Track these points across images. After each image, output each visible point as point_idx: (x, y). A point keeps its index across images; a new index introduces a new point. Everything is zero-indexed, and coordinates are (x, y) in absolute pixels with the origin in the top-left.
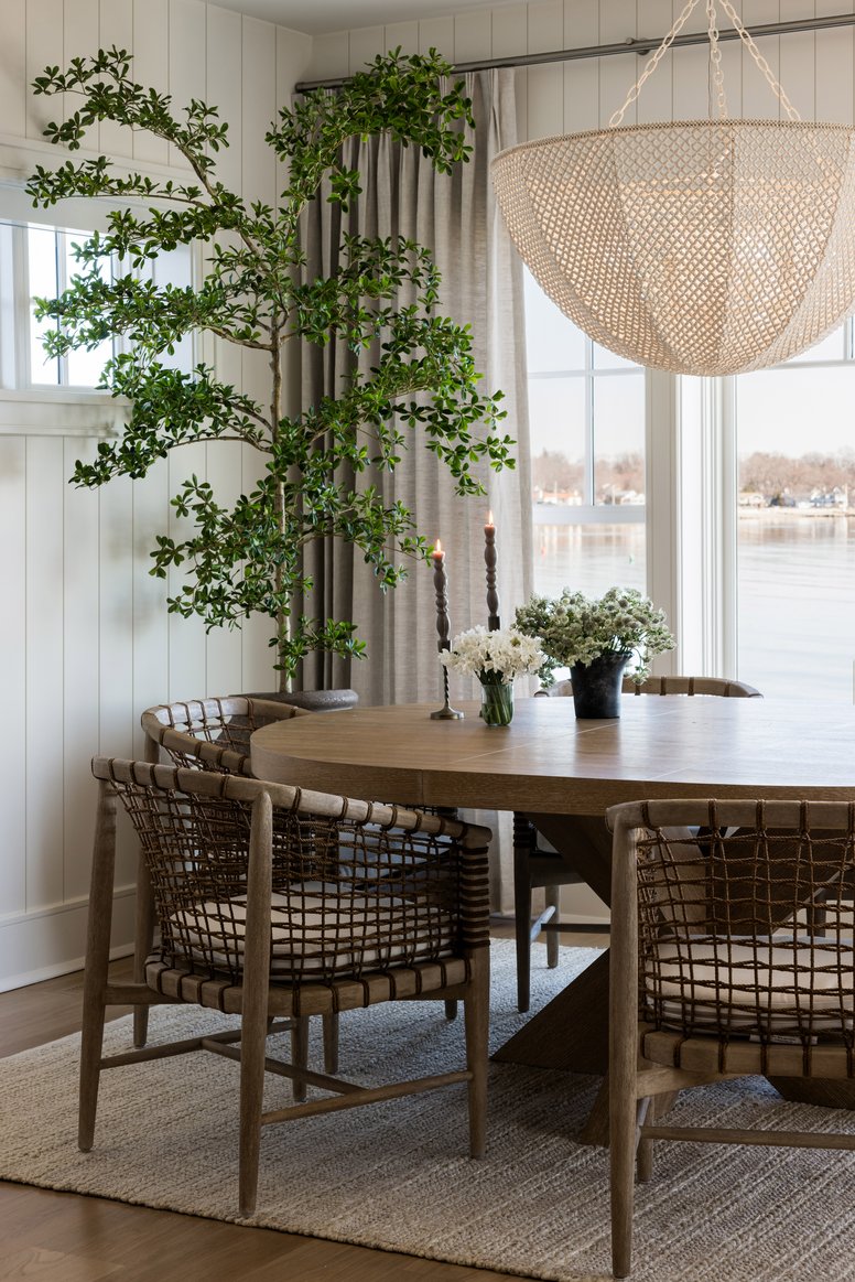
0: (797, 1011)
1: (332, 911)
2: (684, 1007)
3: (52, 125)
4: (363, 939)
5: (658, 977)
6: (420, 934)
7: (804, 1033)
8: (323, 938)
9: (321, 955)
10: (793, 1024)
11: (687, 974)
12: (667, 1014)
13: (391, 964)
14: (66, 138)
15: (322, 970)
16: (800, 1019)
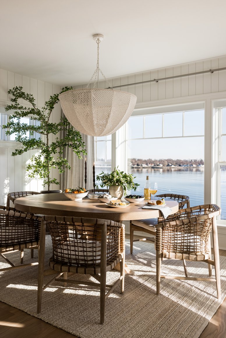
0: (76, 259)
1: (8, 232)
2: (62, 258)
3: (12, 99)
4: (15, 237)
5: (57, 252)
6: (28, 237)
7: (78, 264)
8: (6, 237)
9: (6, 241)
10: (76, 262)
11: (62, 252)
12: (59, 259)
13: (27, 241)
14: (15, 101)
15: (6, 243)
16: (77, 261)
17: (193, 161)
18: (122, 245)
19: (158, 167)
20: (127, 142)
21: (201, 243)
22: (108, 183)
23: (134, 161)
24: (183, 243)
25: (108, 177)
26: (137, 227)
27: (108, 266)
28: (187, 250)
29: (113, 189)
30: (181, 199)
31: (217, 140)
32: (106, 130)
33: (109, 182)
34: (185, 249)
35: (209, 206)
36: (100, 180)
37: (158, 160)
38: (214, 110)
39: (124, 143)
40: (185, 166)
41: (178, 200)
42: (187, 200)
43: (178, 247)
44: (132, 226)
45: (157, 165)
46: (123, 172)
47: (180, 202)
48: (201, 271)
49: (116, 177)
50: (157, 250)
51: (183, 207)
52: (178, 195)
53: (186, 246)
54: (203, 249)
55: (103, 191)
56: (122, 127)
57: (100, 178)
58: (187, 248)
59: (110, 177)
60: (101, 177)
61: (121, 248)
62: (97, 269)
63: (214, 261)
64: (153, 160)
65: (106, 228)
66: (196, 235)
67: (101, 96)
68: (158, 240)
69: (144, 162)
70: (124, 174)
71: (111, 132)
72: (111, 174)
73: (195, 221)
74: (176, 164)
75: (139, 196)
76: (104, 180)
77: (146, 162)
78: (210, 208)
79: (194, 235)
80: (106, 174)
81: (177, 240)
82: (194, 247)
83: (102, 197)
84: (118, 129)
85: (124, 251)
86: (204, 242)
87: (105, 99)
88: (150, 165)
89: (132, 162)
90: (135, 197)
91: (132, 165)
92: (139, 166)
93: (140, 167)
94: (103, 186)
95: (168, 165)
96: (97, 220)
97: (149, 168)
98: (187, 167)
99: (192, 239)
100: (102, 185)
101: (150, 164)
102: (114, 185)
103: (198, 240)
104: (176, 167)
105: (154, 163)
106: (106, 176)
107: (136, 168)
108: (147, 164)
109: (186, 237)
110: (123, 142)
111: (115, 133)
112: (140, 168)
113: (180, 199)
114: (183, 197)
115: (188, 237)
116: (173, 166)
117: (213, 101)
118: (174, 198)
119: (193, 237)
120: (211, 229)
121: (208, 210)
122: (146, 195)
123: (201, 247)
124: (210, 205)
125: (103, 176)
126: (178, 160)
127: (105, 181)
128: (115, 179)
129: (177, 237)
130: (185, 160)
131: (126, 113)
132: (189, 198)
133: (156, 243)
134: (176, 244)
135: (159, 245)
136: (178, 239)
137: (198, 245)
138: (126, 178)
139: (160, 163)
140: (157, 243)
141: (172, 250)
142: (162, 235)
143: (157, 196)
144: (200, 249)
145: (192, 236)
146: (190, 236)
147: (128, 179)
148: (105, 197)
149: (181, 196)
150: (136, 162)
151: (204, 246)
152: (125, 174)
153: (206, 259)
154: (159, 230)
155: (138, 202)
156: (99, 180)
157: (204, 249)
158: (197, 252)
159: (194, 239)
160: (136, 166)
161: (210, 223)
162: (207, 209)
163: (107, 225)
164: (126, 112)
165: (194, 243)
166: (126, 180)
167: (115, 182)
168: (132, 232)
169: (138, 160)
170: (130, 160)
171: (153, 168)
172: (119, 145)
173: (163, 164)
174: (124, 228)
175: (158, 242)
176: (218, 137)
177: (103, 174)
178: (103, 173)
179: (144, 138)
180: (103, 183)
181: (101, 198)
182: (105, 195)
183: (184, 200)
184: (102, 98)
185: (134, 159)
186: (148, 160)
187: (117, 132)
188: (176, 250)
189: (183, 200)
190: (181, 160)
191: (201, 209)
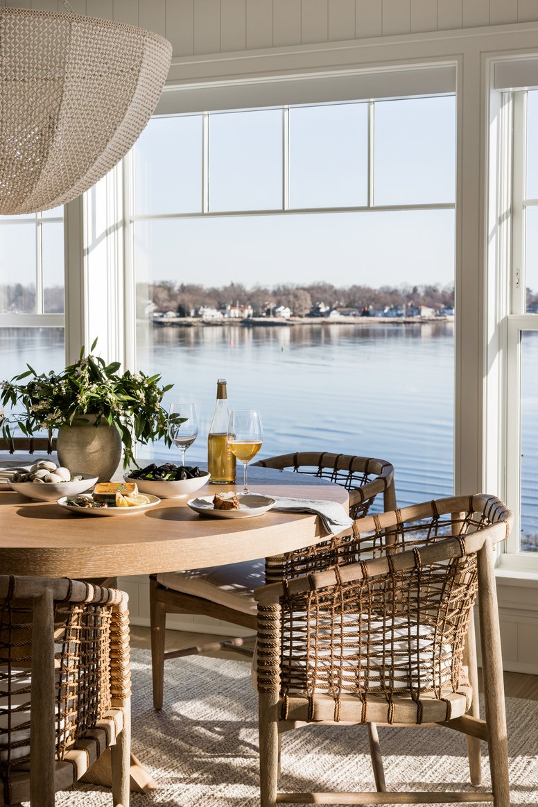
17: (421, 292)
18: (118, 680)
19: (271, 319)
20: (130, 227)
21: (437, 653)
22: (55, 416)
23: (163, 295)
24: (365, 656)
25: (51, 389)
26: (179, 596)
27: (63, 770)
28: (382, 686)
29: (74, 439)
30: (361, 474)
31: (506, 224)
32: (40, 185)
33: (60, 412)
34: (375, 679)
35: (467, 503)
36: (20, 402)
37: (271, 289)
38: (494, 96)
39: (121, 229)
40: (385, 315)
41: (350, 477)
42: (384, 479)
43: (345, 673)
44: (160, 592)
45: (268, 313)
46: (116, 366)
47: (357, 489)
48: (439, 764)
49: (89, 391)
50: (261, 690)
51: (367, 506)
52: (347, 457)
53: (376, 668)
54: (446, 679)
55: (32, 445)
56: (111, 174)
57: (19, 394)
58: (382, 678)
59: (60, 390)
60: (22, 388)
61: (115, 692)
62: (17, 783)
63: (485, 722)
64: (249, 288)
65: (52, 614)
66: (418, 624)
67: (15, 43)
68: (265, 650)
69: (207, 300)
70: (120, 373)
71: (63, 197)
72: (65, 377)
73: (414, 565)
74: (347, 307)
75: (187, 468)
76: (36, 402)
77: (220, 299)
78: (471, 511)
79: (409, 625)
80: (44, 376)
81: (340, 646)
82: (411, 670)
83: (29, 478)
84: (91, 183)
85: (127, 702)
86: (448, 648)
87: (34, 54)
88: (235, 313)
89: (155, 300)
90: (168, 476)
91: (155, 311)
92: (189, 315)
93: (189, 320)
94: (33, 428)
95: (315, 312)
96: (12, 581)
97: (231, 324)
98: (396, 319)
99: (399, 640)
100: (29, 425)
101: (233, 306)
102: (80, 423)
103: (423, 643)
104: (351, 319)
105: (254, 300)
106: (42, 386)
107: (173, 324)
108: (221, 308)
109: (375, 632)
110: (116, 227)
111: (80, 199)
112: (189, 325)
113: (356, 474)
114: (367, 465)
115: (383, 633)
116: (335, 316)
117: (490, 63)
118: (331, 470)
119: (404, 632)
120: (475, 597)
121: (466, 521)
122: (215, 462)
123: (437, 669)
124: (471, 498)
125: (32, 386)
126: (356, 289)
127: (40, 407)
128: (83, 399)
129: (341, 636)
130: (388, 288)
131: (126, 116)
132: (392, 469)
133: (258, 661)
134: (337, 663)
135: (270, 669)
136: (347, 640)
137: (423, 662)
138: (130, 394)
139: (279, 305)
140: (260, 663)
141: (324, 688)
142: (283, 629)
143: (263, 464)
144: (431, 677)
145: (400, 627)
146: (392, 628)
147: (138, 397)
148: (43, 479)
149: (361, 460)
150: (172, 297)
151: (449, 663)
152: (127, 374)
153: (454, 715)
154: (270, 610)
155: (181, 494)
156: (14, 402)
157: (449, 677)
158: (420, 690)
159: (410, 638)
160: (171, 316)
161: (471, 573)
162: (463, 516)
163: (56, 602)
164: (128, 112)
165: (409, 655)
166: (130, 403)
167: (85, 410)
168: (157, 618)
169: (183, 289)
170: (146, 291)
171: (246, 323)
172: (96, 242)
173: (293, 308)
174: (124, 609)
175: (265, 658)
176: (512, 211)
177: (30, 378)
178: (33, 371)
179: (206, 211)
180: (29, 415)
181: (23, 480)
182: (42, 467)
183: (372, 477)
184: (20, 48)
185: (166, 287)
186: (226, 289)
187: (87, 196)
188: (339, 686)
189: (369, 477)
190: (369, 290)
191: (436, 516)
